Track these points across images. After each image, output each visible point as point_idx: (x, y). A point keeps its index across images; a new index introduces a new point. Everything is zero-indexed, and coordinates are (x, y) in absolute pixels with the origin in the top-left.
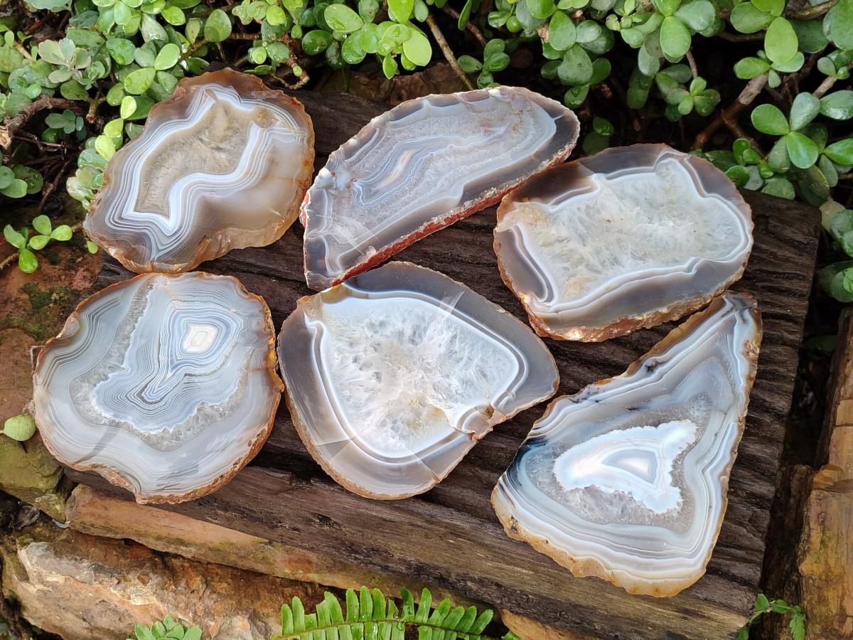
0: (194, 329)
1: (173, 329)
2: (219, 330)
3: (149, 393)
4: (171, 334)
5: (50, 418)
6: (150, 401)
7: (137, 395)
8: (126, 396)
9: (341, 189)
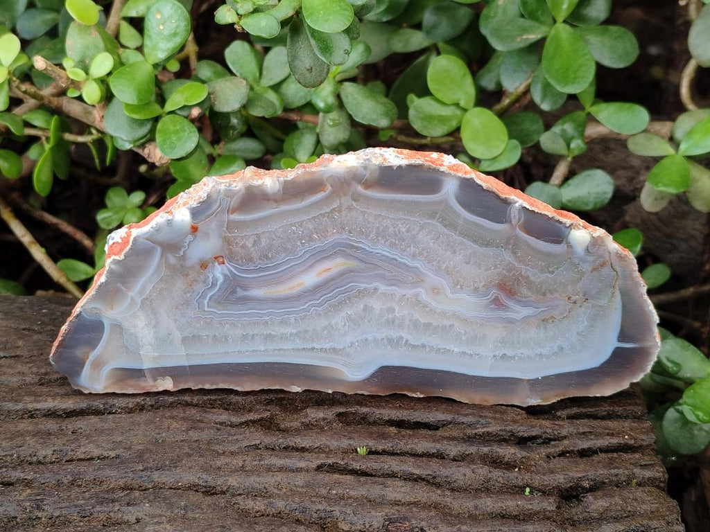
9: (189, 263)
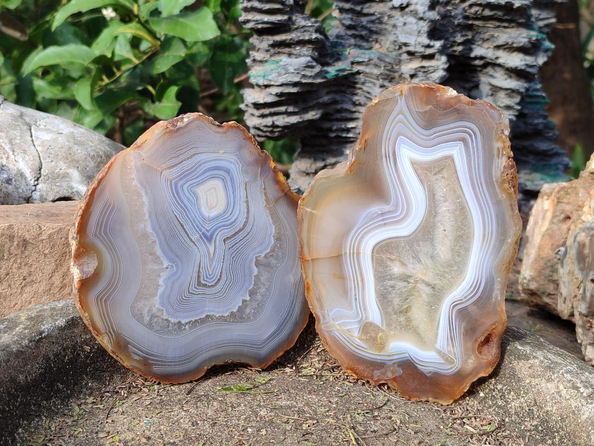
0: (201, 191)
1: (183, 203)
2: (224, 180)
3: (207, 277)
4: (185, 209)
5: (139, 355)
6: (213, 283)
7: (198, 285)
8: (189, 293)
